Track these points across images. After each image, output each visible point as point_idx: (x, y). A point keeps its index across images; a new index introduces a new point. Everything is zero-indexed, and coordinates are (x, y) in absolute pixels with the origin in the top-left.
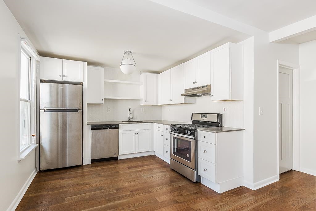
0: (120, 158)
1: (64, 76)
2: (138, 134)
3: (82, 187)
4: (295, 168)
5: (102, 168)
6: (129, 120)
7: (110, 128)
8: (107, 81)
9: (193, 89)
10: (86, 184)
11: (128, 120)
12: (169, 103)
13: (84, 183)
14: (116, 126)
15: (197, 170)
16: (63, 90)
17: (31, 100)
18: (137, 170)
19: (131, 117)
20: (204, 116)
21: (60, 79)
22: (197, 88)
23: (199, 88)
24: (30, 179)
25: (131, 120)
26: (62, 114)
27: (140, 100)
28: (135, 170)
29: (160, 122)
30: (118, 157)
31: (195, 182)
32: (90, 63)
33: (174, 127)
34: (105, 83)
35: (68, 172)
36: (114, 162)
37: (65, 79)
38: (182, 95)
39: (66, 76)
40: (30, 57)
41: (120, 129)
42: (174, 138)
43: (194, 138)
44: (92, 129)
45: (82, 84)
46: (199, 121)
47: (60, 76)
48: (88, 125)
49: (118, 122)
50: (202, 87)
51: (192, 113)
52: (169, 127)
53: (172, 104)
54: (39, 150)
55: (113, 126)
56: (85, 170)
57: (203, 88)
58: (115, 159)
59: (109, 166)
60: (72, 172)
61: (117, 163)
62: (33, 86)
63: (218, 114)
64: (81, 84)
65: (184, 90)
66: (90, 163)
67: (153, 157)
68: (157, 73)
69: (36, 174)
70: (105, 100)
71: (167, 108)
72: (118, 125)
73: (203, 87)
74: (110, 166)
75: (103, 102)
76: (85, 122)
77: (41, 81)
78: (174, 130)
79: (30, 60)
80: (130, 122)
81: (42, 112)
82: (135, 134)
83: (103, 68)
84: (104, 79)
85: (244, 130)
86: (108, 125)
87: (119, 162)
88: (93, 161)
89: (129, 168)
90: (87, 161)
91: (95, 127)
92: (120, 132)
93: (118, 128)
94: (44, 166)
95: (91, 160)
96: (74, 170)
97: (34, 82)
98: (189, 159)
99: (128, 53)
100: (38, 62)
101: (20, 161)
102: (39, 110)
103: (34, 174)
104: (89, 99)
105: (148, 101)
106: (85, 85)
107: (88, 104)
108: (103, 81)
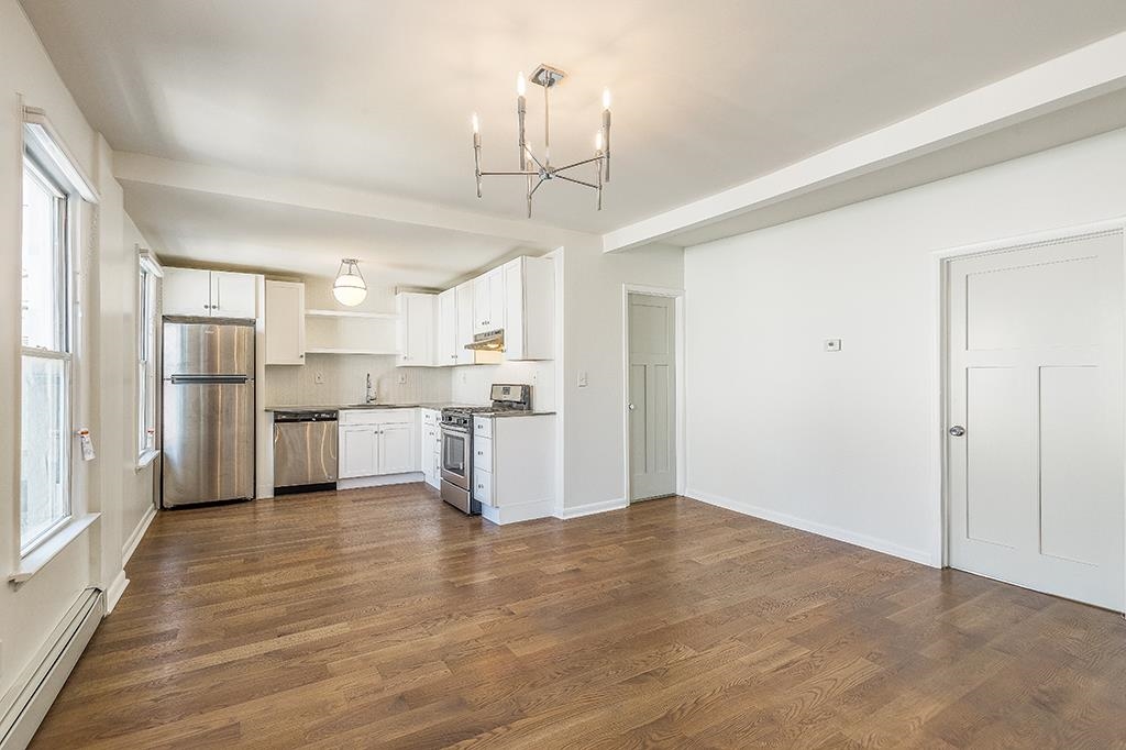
0: (341, 486)
1: (214, 307)
2: (382, 432)
4: (679, 492)
6: (368, 402)
7: (317, 420)
8: (312, 312)
9: (485, 335)
11: (365, 402)
14: (332, 416)
15: (472, 490)
16: (211, 339)
19: (372, 396)
20: (506, 390)
21: (205, 313)
22: (488, 334)
23: (491, 334)
24: (143, 524)
25: (371, 402)
26: (207, 389)
27: (395, 355)
29: (433, 405)
30: (335, 483)
31: (469, 513)
32: (273, 275)
33: (447, 413)
34: (308, 317)
36: (325, 494)
37: (215, 314)
38: (470, 347)
39: (218, 308)
40: (145, 273)
41: (341, 423)
42: (447, 436)
43: (467, 431)
44: (276, 421)
45: (254, 321)
46: (500, 401)
47: (206, 307)
48: (267, 413)
51: (492, 386)
52: (439, 414)
53: (457, 364)
54: (161, 463)
55: (323, 415)
57: (496, 335)
58: (330, 487)
61: (334, 496)
62: (151, 331)
63: (522, 386)
64: (252, 323)
66: (272, 496)
68: (435, 291)
69: (155, 513)
70: (309, 356)
71: (460, 373)
72: (336, 412)
73: (495, 332)
75: (302, 362)
76: (261, 406)
77: (166, 319)
79: (145, 278)
80: (367, 406)
81: (167, 384)
82: (376, 433)
83: (303, 285)
84: (305, 309)
85: (555, 413)
86: (313, 413)
87: (338, 493)
88: (279, 491)
90: (265, 490)
91: (283, 418)
92: (341, 430)
93: (336, 419)
94: (169, 502)
95: (275, 489)
97: (151, 321)
98: (461, 472)
99: (352, 262)
100: (159, 280)
101: (139, 470)
102: (161, 380)
103: (150, 513)
104: (270, 354)
105: (412, 358)
106: (260, 326)
107: (268, 367)
108: (303, 312)
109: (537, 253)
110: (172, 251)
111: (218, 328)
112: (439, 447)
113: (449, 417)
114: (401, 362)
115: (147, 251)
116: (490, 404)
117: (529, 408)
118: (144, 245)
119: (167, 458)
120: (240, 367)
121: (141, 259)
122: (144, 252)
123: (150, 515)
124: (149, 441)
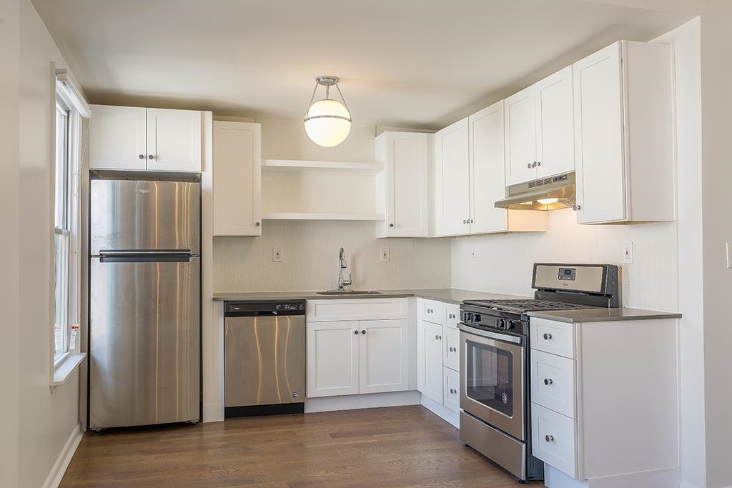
0: (309, 409)
1: (151, 157)
2: (364, 332)
3: (201, 474)
5: (255, 432)
6: (341, 287)
7: (280, 313)
8: (270, 163)
9: (531, 184)
10: (212, 468)
11: (336, 288)
12: (465, 230)
13: (205, 466)
14: (297, 308)
15: (528, 440)
16: (147, 199)
17: (69, 230)
18: (355, 442)
19: (346, 278)
20: (567, 272)
21: (140, 166)
22: (539, 183)
23: (547, 181)
24: (66, 454)
25: (347, 288)
26: (142, 268)
27: (375, 221)
28: (350, 441)
29: (443, 295)
30: (302, 404)
31: (523, 477)
32: (222, 113)
33: (470, 309)
34: (266, 171)
35: (163, 438)
36: (290, 419)
37: (153, 166)
38: (498, 204)
39: (156, 158)
40: (69, 112)
41: (310, 317)
42: (471, 344)
43: (517, 340)
44: (227, 315)
45: (199, 176)
46: (554, 291)
47: (141, 157)
48: (216, 303)
49: (304, 293)
50: (554, 181)
51: (535, 265)
52: (456, 310)
53: (472, 233)
54: (88, 370)
55: (287, 307)
56: (208, 435)
57: (557, 183)
58: (295, 409)
59: (276, 430)
60: (172, 437)
61: (302, 423)
62: (75, 192)
63: (604, 267)
64: (195, 178)
65: (506, 187)
66: (223, 419)
67: (418, 412)
69: (80, 438)
70: (267, 223)
71: (465, 248)
72: (303, 302)
73: (556, 179)
74: (279, 429)
75: (258, 231)
76: (208, 293)
77: (93, 174)
78: (469, 319)
79: (68, 118)
80: (343, 292)
81: (95, 262)
82: (356, 332)
83: (258, 125)
84: (262, 158)
85: (679, 316)
86: (273, 304)
87: (306, 419)
88: (232, 413)
89: (333, 436)
90: (214, 411)
91: (237, 309)
92: (311, 328)
93: (303, 312)
94: (97, 423)
95: (226, 409)
96: (178, 435)
97: (76, 177)
98: (508, 409)
99: (329, 81)
100: (85, 121)
101: (54, 388)
102: (87, 256)
103: (75, 438)
104: (219, 222)
105: (399, 226)
106: (207, 180)
107: (217, 239)
108: (259, 163)
109: (644, 34)
110: (101, 83)
111: (156, 185)
112: (455, 360)
113: (473, 315)
114: (385, 232)
115: (64, 72)
116: (530, 294)
117: (617, 305)
118: (62, 64)
119: (95, 364)
120: (182, 240)
121: (59, 84)
122: (59, 73)
123: (74, 440)
124: (73, 340)
